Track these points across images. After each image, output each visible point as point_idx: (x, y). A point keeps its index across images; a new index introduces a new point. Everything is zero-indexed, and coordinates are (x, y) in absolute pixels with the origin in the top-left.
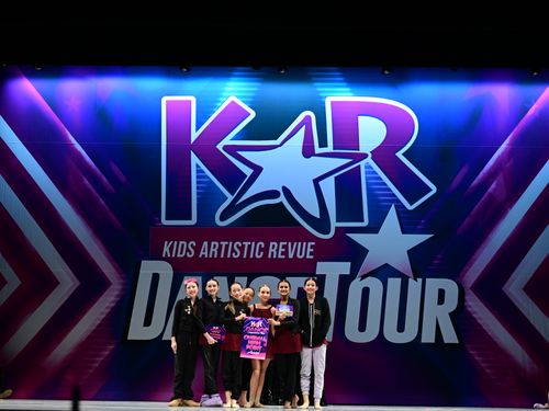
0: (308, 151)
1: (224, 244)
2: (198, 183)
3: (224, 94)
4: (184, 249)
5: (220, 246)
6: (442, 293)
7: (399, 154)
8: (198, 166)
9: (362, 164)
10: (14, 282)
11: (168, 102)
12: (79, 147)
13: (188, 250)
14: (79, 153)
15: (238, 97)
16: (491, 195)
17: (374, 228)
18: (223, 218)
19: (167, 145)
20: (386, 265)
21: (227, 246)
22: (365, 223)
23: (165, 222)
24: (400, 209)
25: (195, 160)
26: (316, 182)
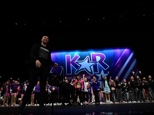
4: (70, 78)
7: (103, 61)
9: (97, 63)
15: (77, 54)
16: (118, 67)
18: (76, 73)
22: (98, 73)
23: (67, 74)
25: (71, 64)
26: (90, 66)
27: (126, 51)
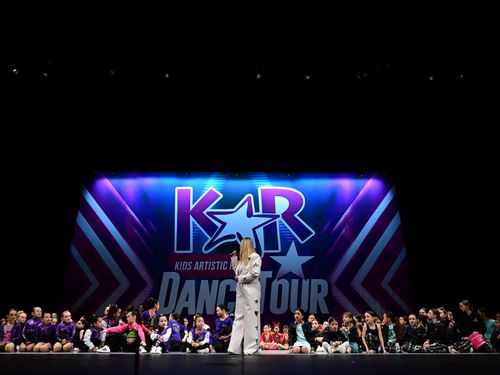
0: (250, 214)
1: (207, 262)
4: (186, 266)
5: (205, 264)
6: (319, 287)
7: (296, 215)
8: (194, 225)
9: (277, 220)
10: (95, 283)
11: (178, 190)
12: (132, 213)
13: (188, 266)
14: (132, 216)
15: (214, 187)
16: (343, 236)
17: (284, 253)
18: (206, 249)
19: (178, 212)
20: (291, 273)
21: (208, 264)
22: (280, 250)
23: (176, 251)
24: (297, 243)
25: (192, 219)
26: (254, 229)
27: (370, 185)
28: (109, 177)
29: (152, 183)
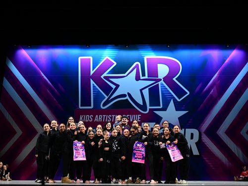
1: (104, 116)
2: (93, 91)
3: (104, 56)
5: (103, 117)
6: (192, 135)
7: (174, 79)
8: (93, 85)
9: (159, 83)
10: (19, 133)
11: (81, 59)
12: (45, 78)
13: (90, 119)
14: (45, 80)
15: (109, 57)
16: (211, 94)
17: (164, 109)
18: (104, 105)
19: (81, 77)
21: (105, 117)
22: (161, 107)
23: (80, 107)
24: (175, 101)
25: (92, 82)
26: (141, 90)
27: (234, 54)
28: (25, 48)
29: (60, 53)
